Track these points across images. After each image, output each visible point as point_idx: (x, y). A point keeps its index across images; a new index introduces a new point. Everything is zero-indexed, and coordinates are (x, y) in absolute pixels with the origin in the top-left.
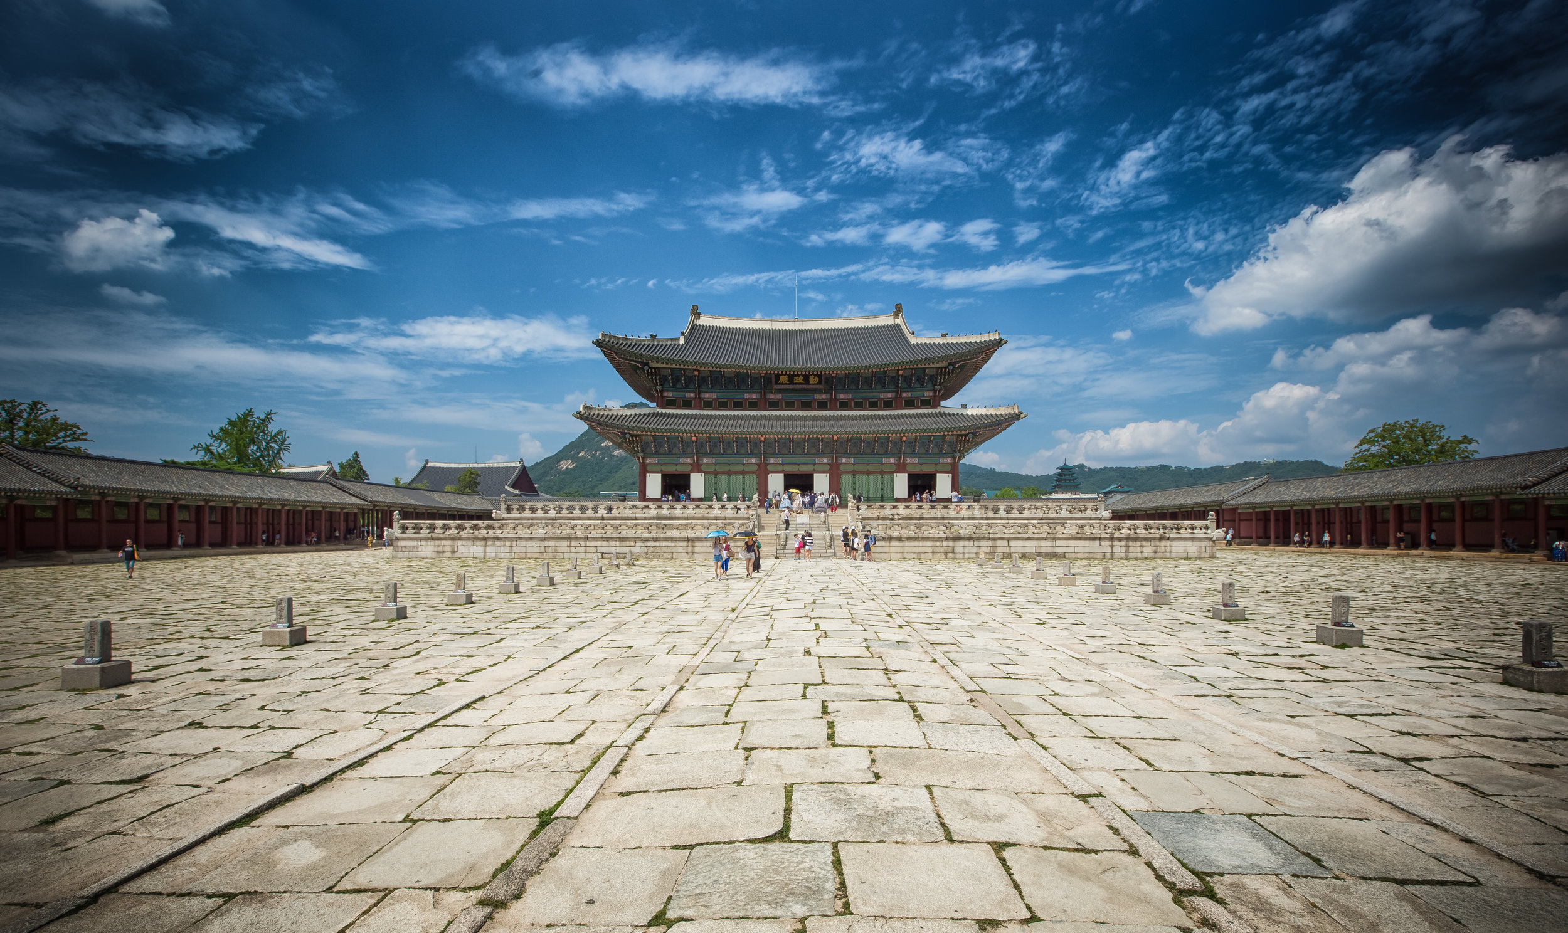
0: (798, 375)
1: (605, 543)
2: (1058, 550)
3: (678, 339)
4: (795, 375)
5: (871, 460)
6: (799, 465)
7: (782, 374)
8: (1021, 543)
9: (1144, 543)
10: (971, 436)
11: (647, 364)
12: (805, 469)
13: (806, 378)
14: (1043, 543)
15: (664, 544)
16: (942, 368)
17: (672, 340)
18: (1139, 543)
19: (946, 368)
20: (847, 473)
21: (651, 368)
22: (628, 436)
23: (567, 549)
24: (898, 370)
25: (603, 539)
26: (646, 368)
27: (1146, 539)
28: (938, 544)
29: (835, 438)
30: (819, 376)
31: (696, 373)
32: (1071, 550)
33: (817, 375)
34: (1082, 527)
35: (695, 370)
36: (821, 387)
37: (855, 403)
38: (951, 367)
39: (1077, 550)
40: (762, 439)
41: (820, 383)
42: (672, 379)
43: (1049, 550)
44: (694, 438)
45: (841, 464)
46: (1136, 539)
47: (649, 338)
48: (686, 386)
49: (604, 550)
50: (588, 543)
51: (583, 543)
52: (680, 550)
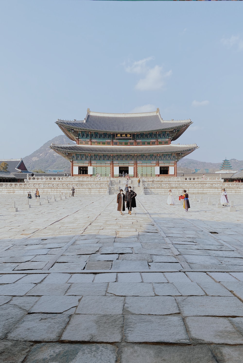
0: (123, 134)
1: (63, 190)
2: (204, 192)
3: (84, 121)
4: (122, 134)
5: (147, 162)
6: (124, 164)
7: (118, 134)
8: (192, 189)
9: (232, 189)
10: (181, 154)
11: (73, 130)
12: (126, 165)
13: (126, 135)
14: (200, 189)
15: (82, 189)
16: (171, 131)
17: (81, 121)
18: (230, 190)
19: (173, 131)
20: (139, 166)
21: (75, 131)
22: (67, 154)
23: (50, 192)
24: (157, 132)
25: (62, 188)
26: (73, 131)
27: (232, 188)
28: (166, 189)
29: (136, 155)
30: (131, 134)
31: (90, 133)
32: (209, 192)
33: (130, 134)
34: (212, 184)
35: (89, 132)
36: (131, 138)
37: (142, 143)
38: (174, 131)
39: (211, 192)
40: (112, 155)
41: (131, 137)
42: (82, 135)
43: (201, 192)
44: (89, 155)
45: (138, 163)
46: (229, 188)
47: (74, 121)
48: (86, 137)
49: (63, 192)
50: (58, 190)
51: (56, 190)
52: (87, 192)
